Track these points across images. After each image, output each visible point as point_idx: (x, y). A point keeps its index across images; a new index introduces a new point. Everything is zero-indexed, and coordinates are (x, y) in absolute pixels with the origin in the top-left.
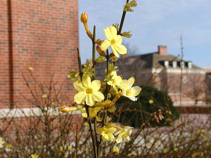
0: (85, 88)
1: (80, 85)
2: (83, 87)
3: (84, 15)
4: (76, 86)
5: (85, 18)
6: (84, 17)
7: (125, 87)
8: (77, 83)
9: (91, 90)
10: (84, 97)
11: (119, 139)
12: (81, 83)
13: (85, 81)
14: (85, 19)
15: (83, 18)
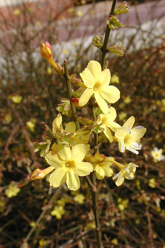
0: (64, 162)
1: (56, 158)
2: (60, 161)
3: (46, 49)
4: (49, 160)
5: (47, 53)
6: (46, 51)
7: (122, 134)
8: (51, 155)
9: (73, 162)
10: (63, 175)
11: (119, 180)
12: (56, 154)
13: (61, 151)
14: (48, 55)
15: (44, 52)
